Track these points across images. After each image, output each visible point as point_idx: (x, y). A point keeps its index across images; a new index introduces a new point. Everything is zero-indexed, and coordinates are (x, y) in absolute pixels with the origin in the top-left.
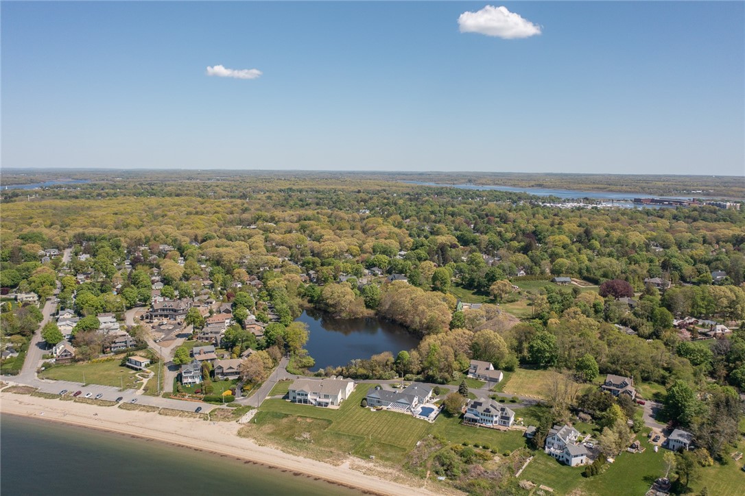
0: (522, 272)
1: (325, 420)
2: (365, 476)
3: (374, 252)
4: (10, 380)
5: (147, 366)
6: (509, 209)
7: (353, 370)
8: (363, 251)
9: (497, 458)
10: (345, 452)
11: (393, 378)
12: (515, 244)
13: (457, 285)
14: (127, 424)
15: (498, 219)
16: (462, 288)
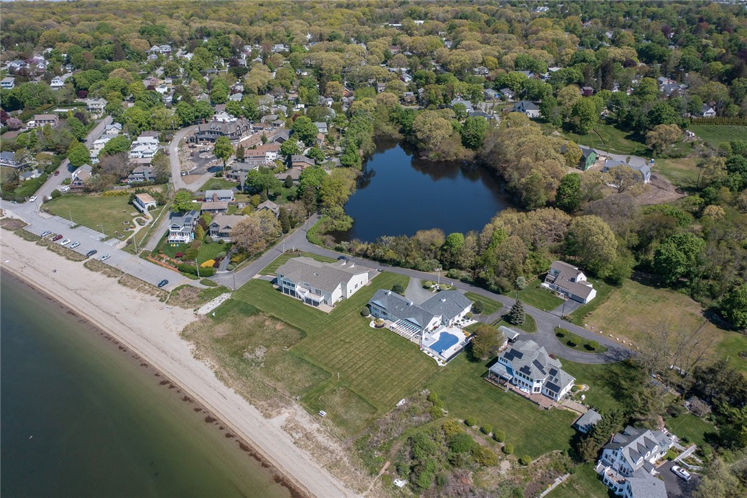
0: (711, 110)
1: (299, 329)
2: (294, 447)
3: (516, 65)
4: (10, 208)
5: (150, 209)
6: (736, 12)
7: (380, 252)
8: (501, 64)
9: (505, 465)
10: (292, 394)
11: (433, 270)
12: (718, 66)
13: (609, 121)
14: (75, 291)
15: (713, 27)
16: (615, 127)
